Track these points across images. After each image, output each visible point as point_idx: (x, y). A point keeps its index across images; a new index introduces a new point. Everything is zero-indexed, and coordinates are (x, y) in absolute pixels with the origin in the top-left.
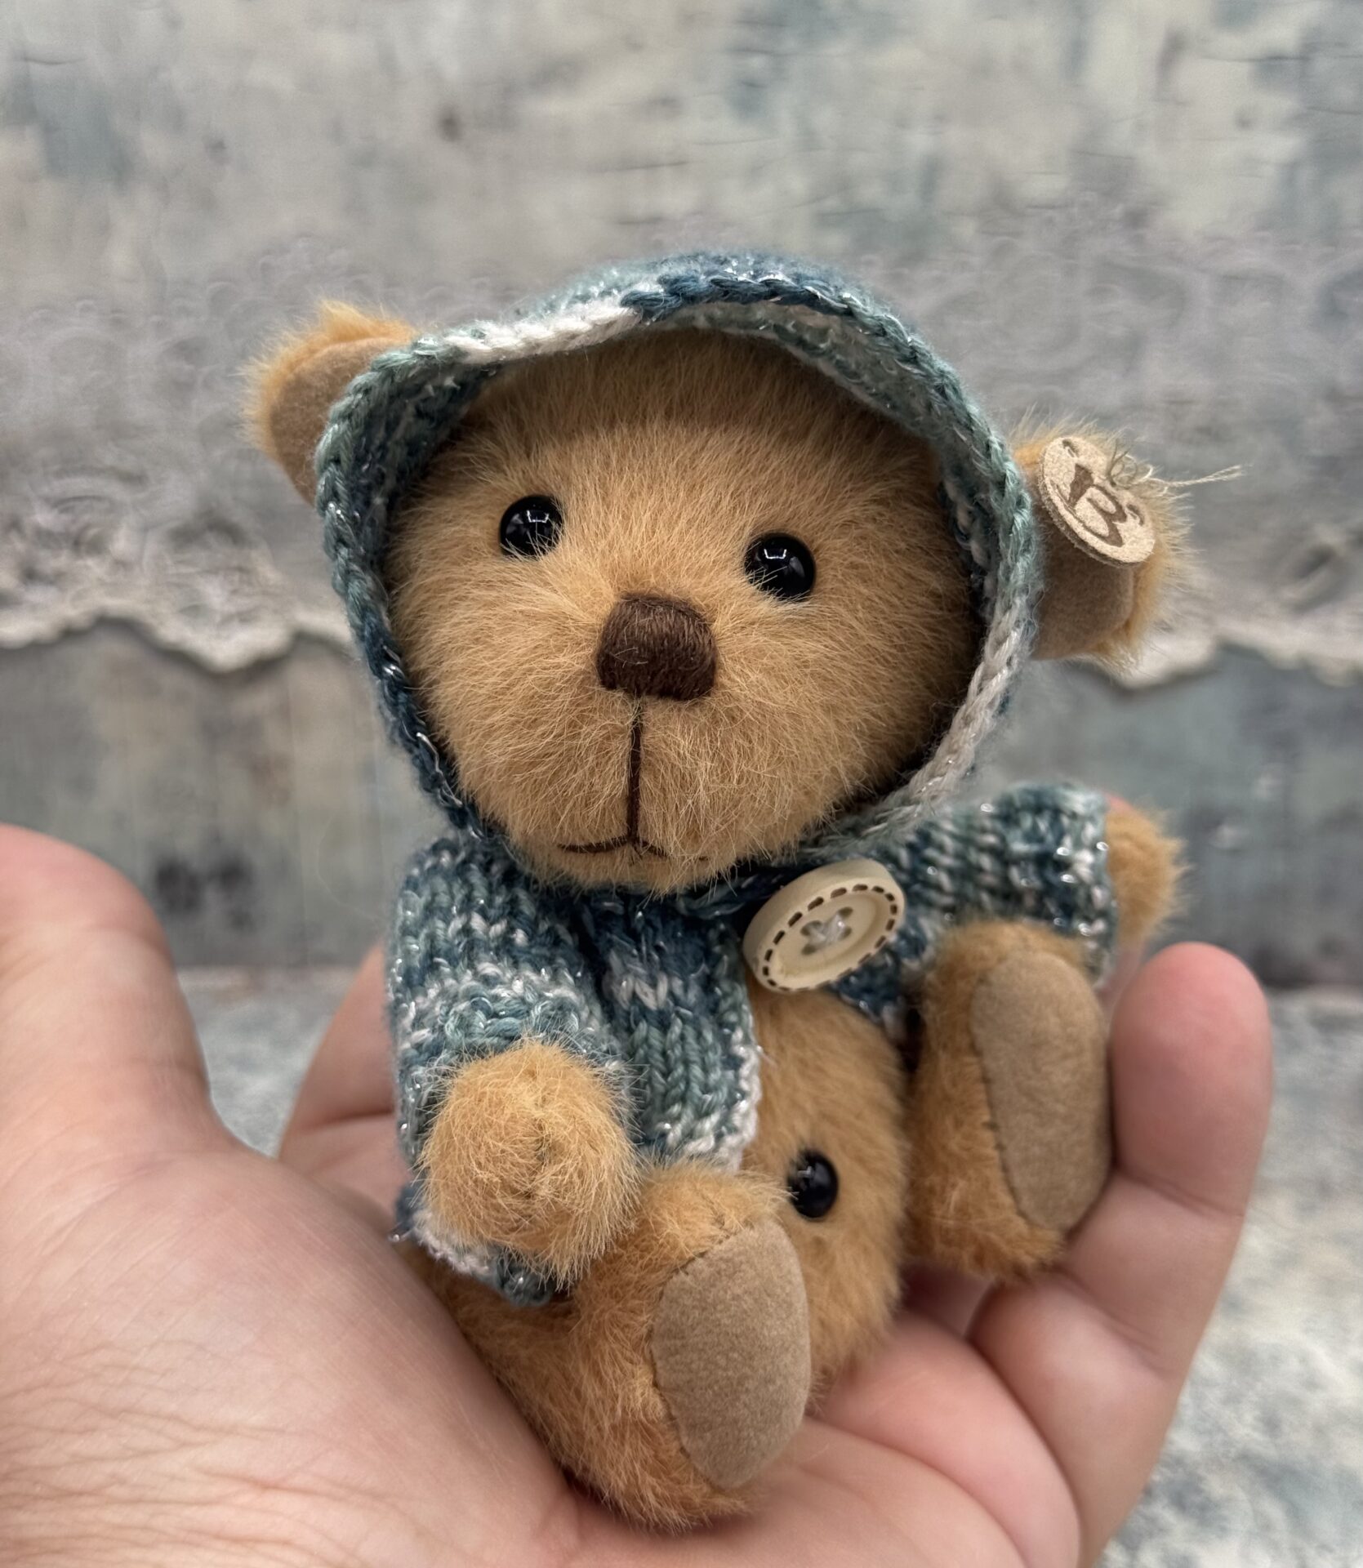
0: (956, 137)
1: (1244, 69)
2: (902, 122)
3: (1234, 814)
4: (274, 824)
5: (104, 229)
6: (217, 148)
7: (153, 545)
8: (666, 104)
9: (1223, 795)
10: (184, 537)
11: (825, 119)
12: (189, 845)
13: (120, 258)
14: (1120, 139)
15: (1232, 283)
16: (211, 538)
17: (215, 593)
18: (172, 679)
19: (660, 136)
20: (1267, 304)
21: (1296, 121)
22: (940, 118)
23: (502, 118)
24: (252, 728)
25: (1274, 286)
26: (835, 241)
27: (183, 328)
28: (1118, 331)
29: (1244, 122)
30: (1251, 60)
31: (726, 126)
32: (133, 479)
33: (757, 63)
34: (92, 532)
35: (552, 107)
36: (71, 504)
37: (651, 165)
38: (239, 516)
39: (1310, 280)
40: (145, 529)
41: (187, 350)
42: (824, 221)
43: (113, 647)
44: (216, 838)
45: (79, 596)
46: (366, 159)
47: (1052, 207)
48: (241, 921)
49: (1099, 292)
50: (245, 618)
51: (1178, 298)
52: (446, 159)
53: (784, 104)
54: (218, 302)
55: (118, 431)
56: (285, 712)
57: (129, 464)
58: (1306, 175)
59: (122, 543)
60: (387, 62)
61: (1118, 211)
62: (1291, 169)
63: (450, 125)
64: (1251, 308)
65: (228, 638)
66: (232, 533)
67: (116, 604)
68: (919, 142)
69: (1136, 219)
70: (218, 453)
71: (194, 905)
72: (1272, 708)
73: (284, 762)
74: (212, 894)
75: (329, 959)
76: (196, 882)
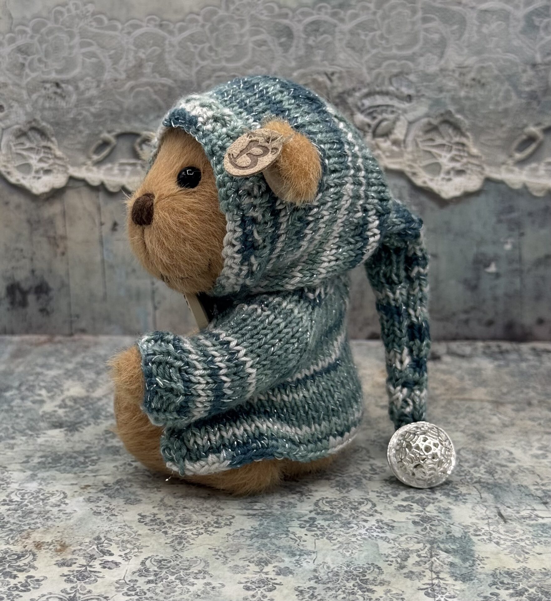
3: (496, 259)
4: (59, 267)
7: (7, 136)
9: (489, 250)
10: (20, 134)
12: (21, 276)
15: (486, 13)
16: (31, 135)
17: (34, 160)
18: (14, 198)
24: (51, 221)
25: (506, 16)
27: (21, 39)
28: (436, 37)
38: (44, 125)
39: (522, 13)
41: (23, 49)
44: (33, 272)
48: (44, 312)
50: (47, 172)
51: (463, 22)
54: (36, 27)
56: (64, 214)
64: (494, 26)
65: (39, 179)
66: (41, 133)
70: (34, 96)
71: (24, 304)
72: (511, 209)
73: (64, 238)
74: (31, 298)
75: (83, 331)
76: (24, 294)
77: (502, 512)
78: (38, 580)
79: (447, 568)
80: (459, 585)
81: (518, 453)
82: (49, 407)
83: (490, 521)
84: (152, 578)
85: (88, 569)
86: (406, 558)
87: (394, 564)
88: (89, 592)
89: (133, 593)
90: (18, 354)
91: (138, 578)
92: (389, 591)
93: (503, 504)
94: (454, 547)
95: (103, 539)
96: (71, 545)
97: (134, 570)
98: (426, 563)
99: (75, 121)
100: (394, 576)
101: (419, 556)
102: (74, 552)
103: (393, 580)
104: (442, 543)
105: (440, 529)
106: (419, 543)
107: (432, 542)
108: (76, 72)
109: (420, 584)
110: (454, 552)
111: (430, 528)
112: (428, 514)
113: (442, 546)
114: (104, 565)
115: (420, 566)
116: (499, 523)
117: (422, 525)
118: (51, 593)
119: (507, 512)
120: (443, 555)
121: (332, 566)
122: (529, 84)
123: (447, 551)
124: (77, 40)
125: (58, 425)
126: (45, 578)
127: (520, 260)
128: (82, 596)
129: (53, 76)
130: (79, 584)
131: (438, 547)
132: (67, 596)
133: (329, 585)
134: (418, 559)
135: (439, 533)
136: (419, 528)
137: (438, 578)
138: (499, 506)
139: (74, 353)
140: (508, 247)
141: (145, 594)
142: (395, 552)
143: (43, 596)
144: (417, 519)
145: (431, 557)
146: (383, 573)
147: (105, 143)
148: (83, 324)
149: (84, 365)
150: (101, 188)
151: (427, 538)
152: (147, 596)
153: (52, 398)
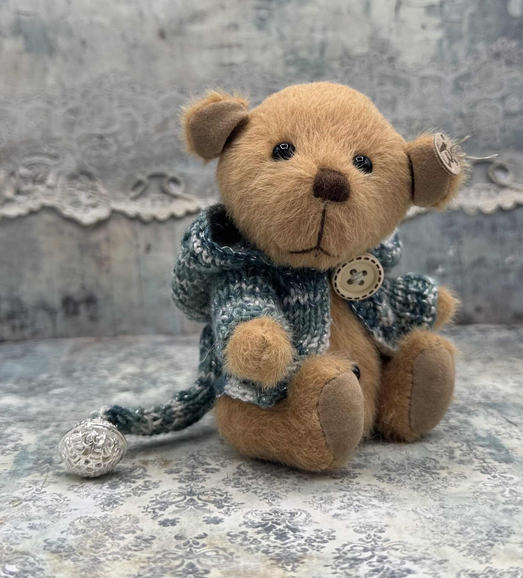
0: (330, 35)
1: (422, 10)
2: (312, 30)
3: (442, 262)
4: (105, 281)
5: (45, 70)
6: (84, 43)
7: (62, 180)
8: (234, 26)
9: (437, 256)
10: (73, 177)
11: (287, 30)
12: (74, 290)
13: (51, 81)
14: (384, 34)
15: (424, 80)
16: (82, 177)
17: (83, 197)
18: (69, 228)
19: (232, 37)
20: (437, 86)
21: (440, 26)
22: (325, 29)
23: (180, 32)
24: (97, 246)
25: (439, 80)
26: (292, 70)
27: (72, 104)
28: (388, 97)
29: (424, 27)
30: (425, 7)
31: (254, 33)
32: (55, 157)
33: (263, 13)
34: (40, 176)
35: (196, 28)
36: (32, 166)
37: (230, 46)
38: (91, 169)
39: (450, 78)
40: (59, 174)
41: (74, 112)
42: (288, 63)
43: (48, 217)
44: (83, 287)
45: (35, 198)
46: (134, 46)
47: (364, 56)
48: (93, 318)
49: (381, 84)
50: (94, 206)
51: (408, 85)
52: (161, 46)
53: (273, 25)
54: (84, 95)
55: (50, 140)
56: (108, 240)
57: (53, 152)
58: (445, 44)
59: (50, 180)
60: (141, 15)
61: (385, 57)
62: (440, 42)
63: (162, 35)
64: (432, 87)
65: (87, 213)
66: (90, 176)
67: (48, 202)
68: (318, 37)
69: (391, 59)
70: (84, 147)
71: (76, 313)
72: (451, 224)
73: (108, 258)
74: (82, 309)
75: (125, 333)
76: (76, 304)
77: (510, 419)
78: (155, 483)
79: (489, 456)
80: (504, 466)
81: (500, 386)
82: (113, 380)
83: (504, 425)
84: (251, 476)
85: (194, 474)
86: (453, 452)
87: (444, 456)
88: (202, 487)
89: (241, 486)
90: (75, 350)
91: (239, 477)
92: (451, 473)
93: (507, 415)
94: (486, 443)
95: (197, 456)
96: (172, 461)
97: (234, 472)
98: (469, 454)
99: (115, 167)
100: (450, 464)
101: (462, 450)
102: (177, 465)
103: (450, 466)
104: (475, 441)
105: (468, 433)
106: (456, 442)
107: (467, 441)
108: (115, 128)
109: (473, 467)
110: (489, 446)
111: (460, 433)
112: (452, 424)
113: (476, 443)
114: (207, 471)
115: (466, 456)
116: (511, 427)
117: (452, 432)
118: (170, 490)
119: (514, 420)
120: (481, 449)
121: (395, 461)
122: (459, 129)
123: (481, 446)
124: (116, 103)
125: (126, 390)
126: (160, 481)
127: (460, 262)
128: (198, 490)
129: (98, 131)
130: (192, 484)
131: (473, 444)
132: (186, 491)
133: (400, 472)
134: (462, 452)
135: (469, 435)
136: (451, 434)
137: (485, 462)
138: (505, 416)
139: (121, 347)
140: (451, 253)
141: (251, 486)
142: (441, 449)
143: (165, 492)
144: (446, 428)
145: (471, 450)
146: (438, 462)
147: (139, 183)
148: (124, 327)
149: (131, 354)
150: (137, 219)
151: (461, 439)
152: (252, 486)
153: (113, 374)
